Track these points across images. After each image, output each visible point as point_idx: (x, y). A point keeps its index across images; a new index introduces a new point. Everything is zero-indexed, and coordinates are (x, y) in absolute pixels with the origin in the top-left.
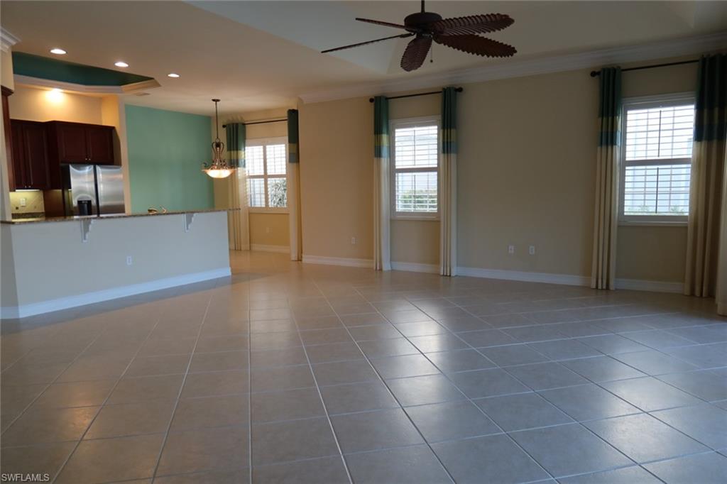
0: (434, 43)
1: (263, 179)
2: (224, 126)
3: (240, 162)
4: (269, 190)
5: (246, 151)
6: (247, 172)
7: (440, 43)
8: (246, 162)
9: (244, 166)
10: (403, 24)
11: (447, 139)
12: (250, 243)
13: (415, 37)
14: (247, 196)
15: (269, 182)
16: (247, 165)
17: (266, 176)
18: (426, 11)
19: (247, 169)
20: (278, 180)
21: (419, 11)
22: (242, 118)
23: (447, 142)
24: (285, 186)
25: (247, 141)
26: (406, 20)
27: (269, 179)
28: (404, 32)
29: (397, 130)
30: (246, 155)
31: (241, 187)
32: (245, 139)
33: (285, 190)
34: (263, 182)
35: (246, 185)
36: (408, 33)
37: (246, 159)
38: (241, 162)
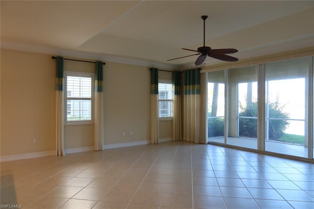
0: (207, 56)
7: (210, 56)
10: (197, 50)
11: (100, 85)
13: (201, 54)
18: (206, 46)
21: (203, 46)
23: (100, 87)
26: (198, 49)
28: (198, 53)
29: (68, 77)
36: (199, 53)
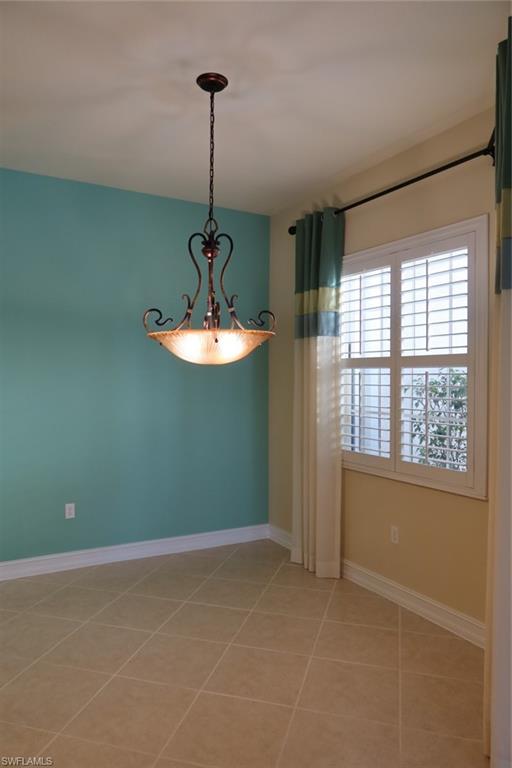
1: (388, 371)
2: (292, 231)
3: (323, 318)
4: (405, 404)
5: (343, 288)
6: (344, 349)
8: (343, 319)
9: (336, 332)
12: (343, 555)
14: (338, 419)
15: (405, 381)
16: (343, 329)
17: (396, 362)
19: (344, 339)
20: (435, 374)
22: (336, 198)
24: (461, 391)
25: (346, 260)
27: (405, 371)
30: (342, 299)
31: (322, 391)
32: (340, 252)
33: (458, 405)
34: (386, 380)
35: (337, 388)
37: (342, 309)
38: (326, 319)
